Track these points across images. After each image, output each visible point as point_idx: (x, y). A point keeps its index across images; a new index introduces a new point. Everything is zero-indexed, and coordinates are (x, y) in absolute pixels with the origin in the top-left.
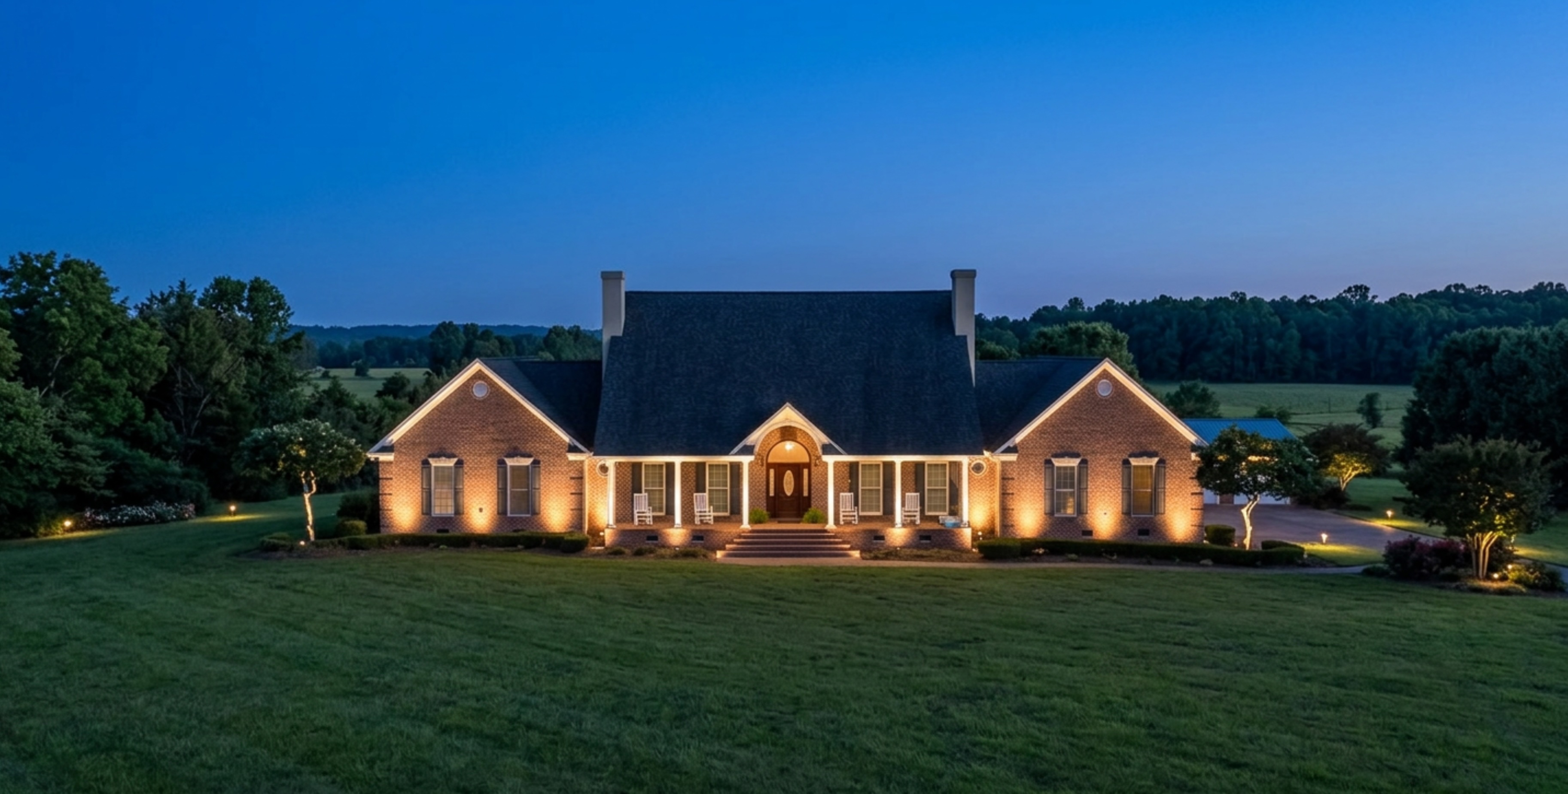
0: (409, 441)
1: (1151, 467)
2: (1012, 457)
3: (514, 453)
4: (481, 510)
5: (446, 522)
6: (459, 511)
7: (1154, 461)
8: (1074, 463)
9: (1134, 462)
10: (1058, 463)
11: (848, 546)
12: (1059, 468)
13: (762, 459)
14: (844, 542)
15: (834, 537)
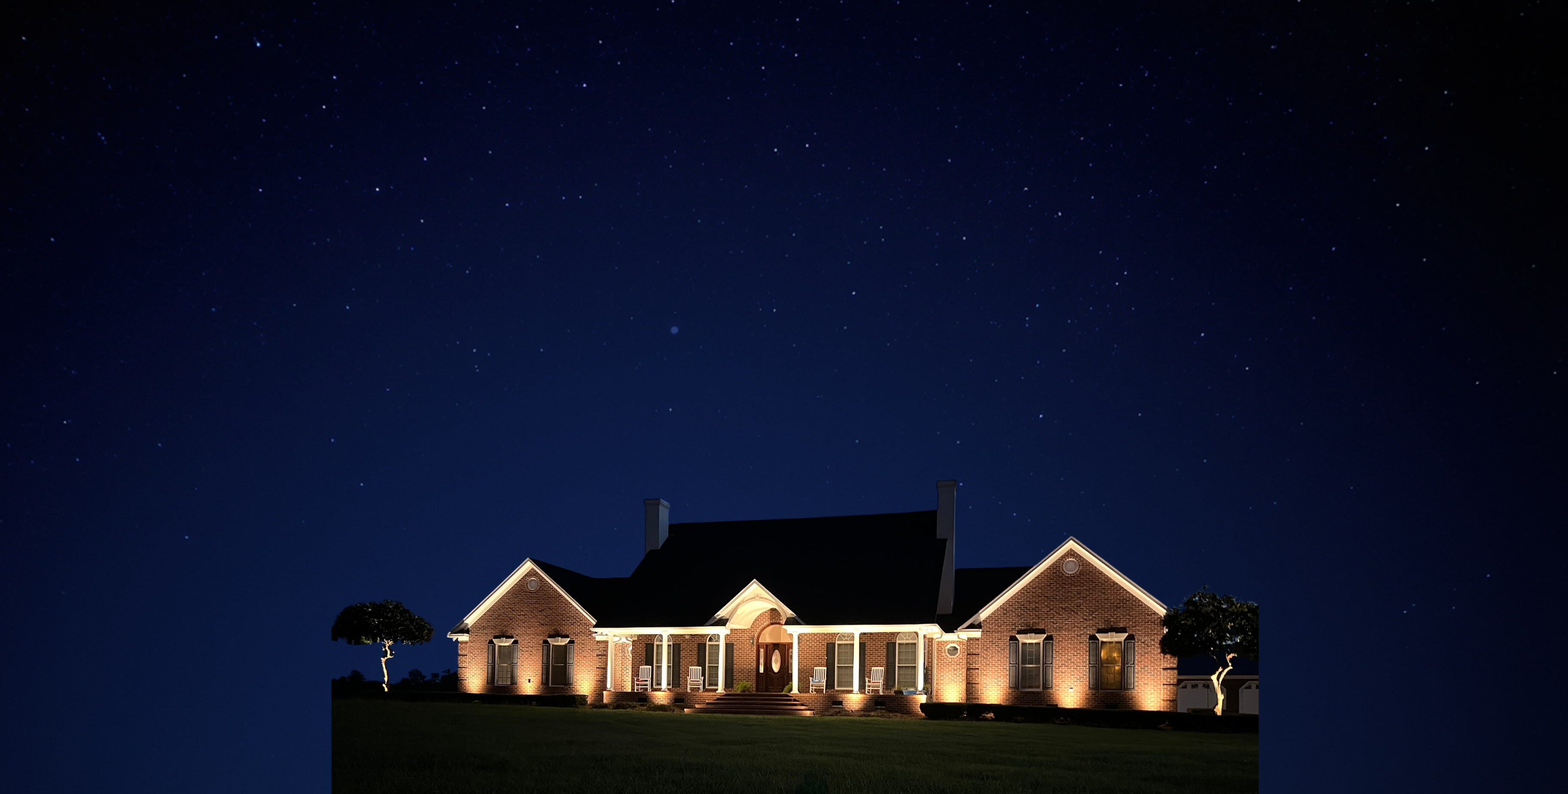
0: (481, 624)
1: (1120, 643)
2: (976, 634)
3: (556, 635)
4: (529, 681)
5: (505, 688)
6: (514, 682)
7: (1122, 637)
8: (1039, 639)
9: (1102, 637)
10: (1024, 639)
11: (803, 707)
12: (1024, 644)
13: (753, 639)
14: (802, 705)
15: (795, 700)
